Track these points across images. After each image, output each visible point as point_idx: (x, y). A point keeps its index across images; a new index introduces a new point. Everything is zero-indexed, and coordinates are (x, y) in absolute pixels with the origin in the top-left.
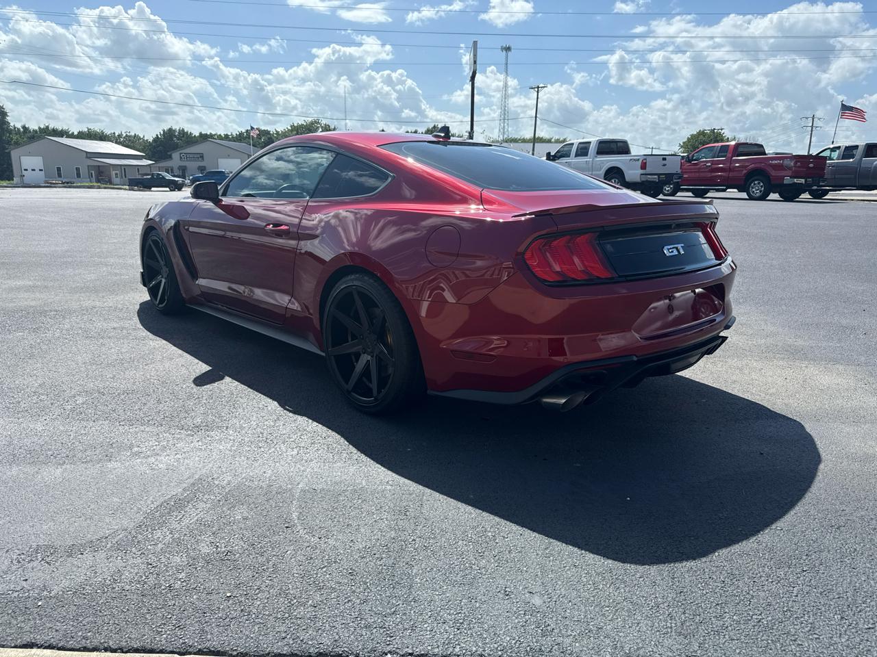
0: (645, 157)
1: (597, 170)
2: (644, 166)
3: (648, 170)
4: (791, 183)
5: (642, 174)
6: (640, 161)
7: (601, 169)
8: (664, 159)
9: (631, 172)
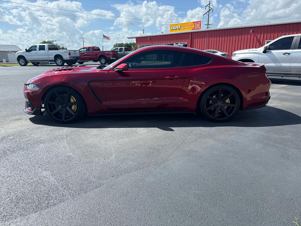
0: (70, 51)
1: (51, 56)
2: (70, 54)
3: (71, 56)
4: (112, 59)
5: (70, 57)
6: (68, 52)
7: (52, 55)
8: (75, 52)
9: (65, 56)
